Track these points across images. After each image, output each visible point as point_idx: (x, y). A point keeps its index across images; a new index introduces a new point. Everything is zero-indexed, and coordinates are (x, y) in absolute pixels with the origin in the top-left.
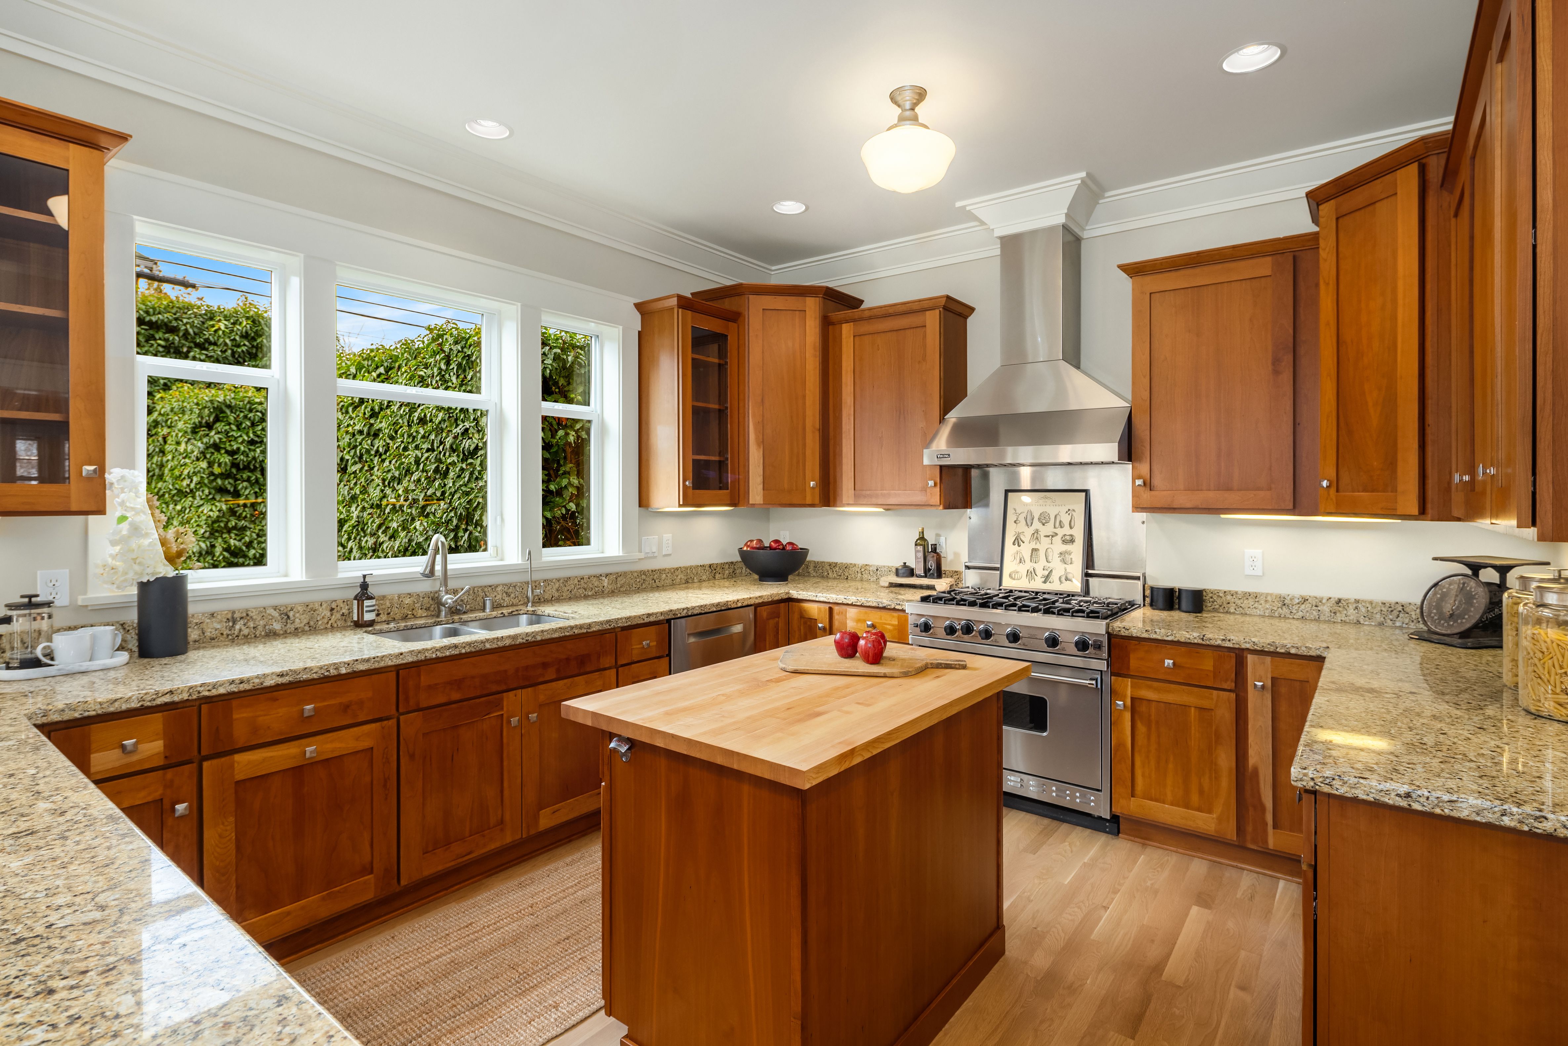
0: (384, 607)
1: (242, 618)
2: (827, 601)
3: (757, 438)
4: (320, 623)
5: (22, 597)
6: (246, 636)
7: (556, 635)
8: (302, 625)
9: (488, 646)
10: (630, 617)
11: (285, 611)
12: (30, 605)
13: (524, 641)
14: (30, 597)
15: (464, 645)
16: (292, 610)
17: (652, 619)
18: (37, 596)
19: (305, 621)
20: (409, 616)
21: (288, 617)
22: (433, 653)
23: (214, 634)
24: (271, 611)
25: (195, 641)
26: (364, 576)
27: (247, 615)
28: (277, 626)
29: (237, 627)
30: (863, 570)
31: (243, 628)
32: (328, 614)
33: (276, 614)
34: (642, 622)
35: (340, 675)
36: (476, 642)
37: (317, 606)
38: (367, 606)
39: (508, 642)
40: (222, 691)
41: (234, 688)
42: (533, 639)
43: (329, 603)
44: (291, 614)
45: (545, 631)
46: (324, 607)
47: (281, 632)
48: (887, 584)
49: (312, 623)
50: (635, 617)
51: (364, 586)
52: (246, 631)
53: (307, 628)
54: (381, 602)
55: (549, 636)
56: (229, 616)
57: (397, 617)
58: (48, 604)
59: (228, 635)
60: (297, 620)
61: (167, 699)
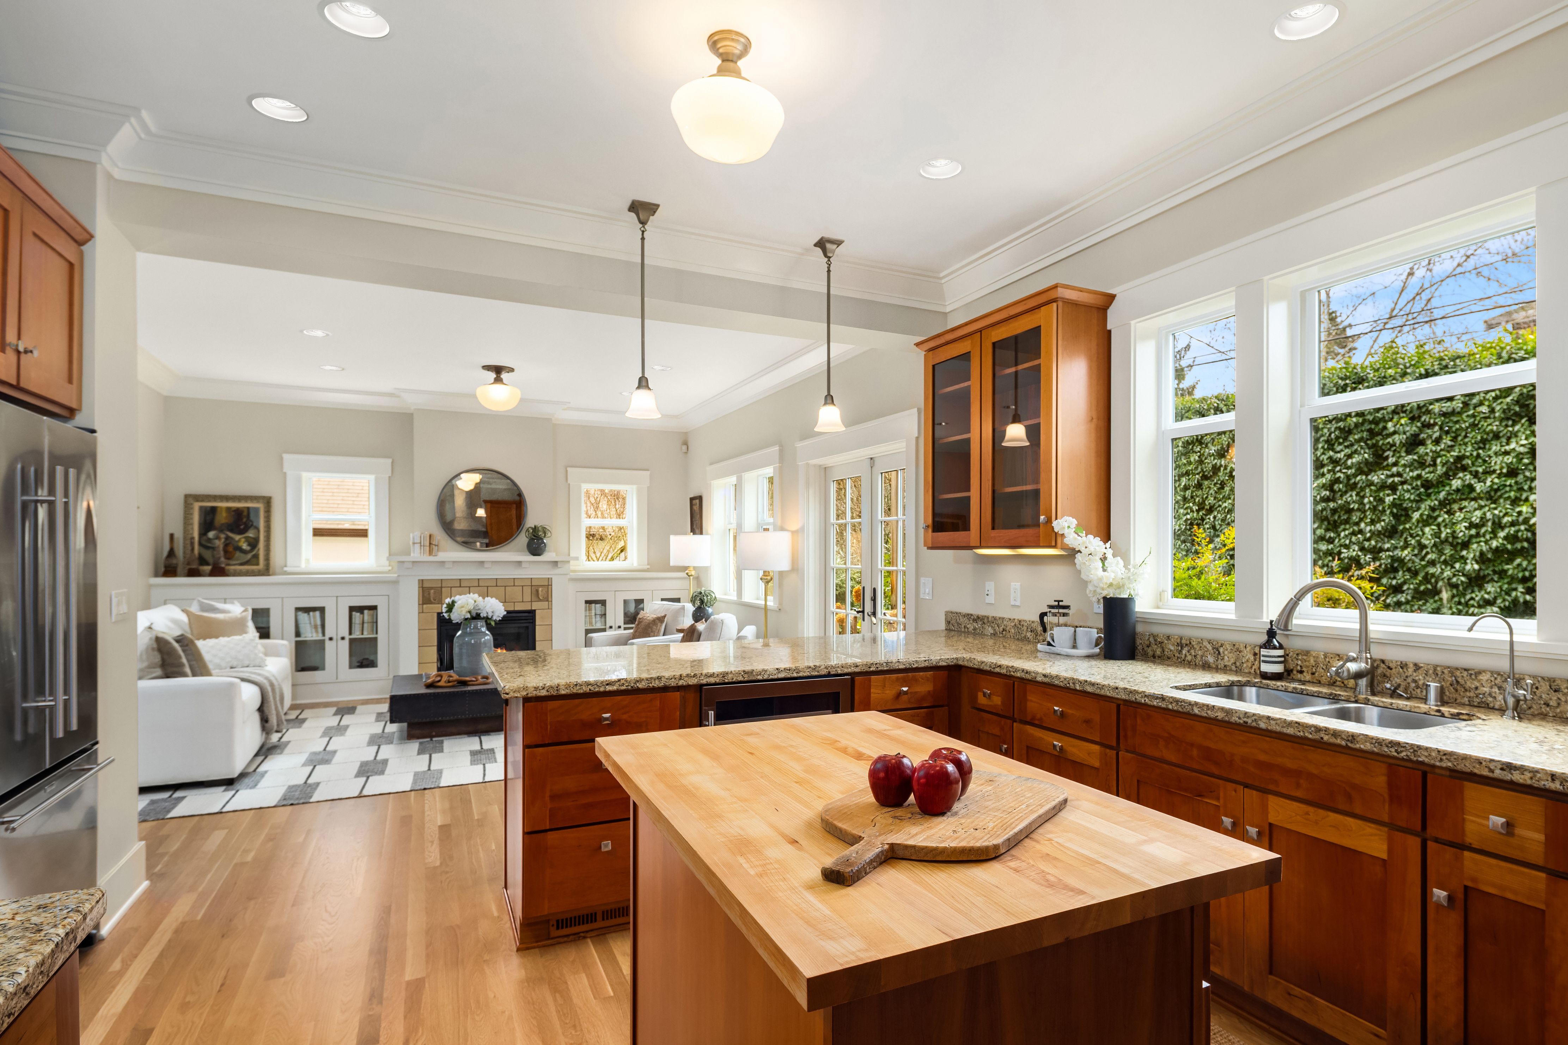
0: (1307, 663)
1: (1186, 645)
4: (1245, 665)
5: (1055, 601)
6: (1189, 662)
8: (1230, 664)
11: (1217, 646)
12: (1059, 607)
14: (1059, 601)
16: (1222, 646)
18: (1062, 601)
19: (1232, 661)
20: (1338, 683)
21: (1219, 652)
23: (1170, 654)
24: (1206, 643)
25: (1159, 657)
27: (1190, 643)
28: (1211, 659)
29: (1184, 652)
31: (1187, 654)
32: (1252, 658)
33: (1209, 647)
37: (1242, 647)
43: (1253, 646)
44: (1221, 650)
46: (1248, 649)
47: (1214, 666)
49: (1238, 664)
51: (1272, 633)
52: (1189, 658)
53: (1234, 668)
54: (1305, 657)
56: (1179, 641)
57: (1323, 680)
58: (1067, 607)
59: (1178, 658)
60: (1226, 657)
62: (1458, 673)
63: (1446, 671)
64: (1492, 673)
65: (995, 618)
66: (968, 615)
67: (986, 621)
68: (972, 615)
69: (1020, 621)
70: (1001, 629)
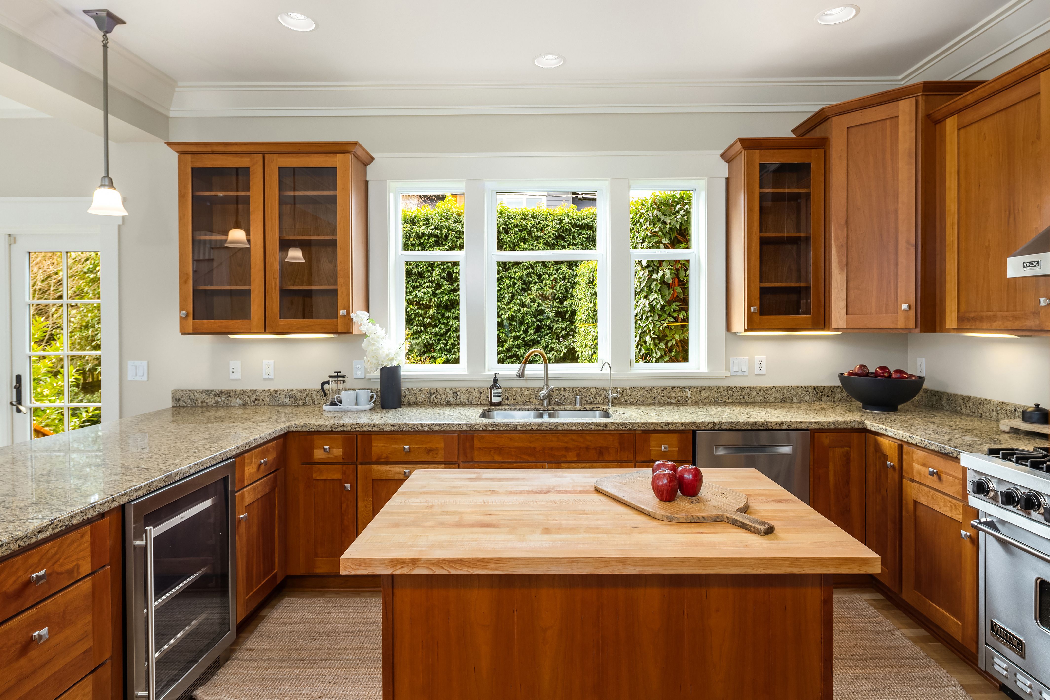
0: (511, 394)
1: (434, 393)
2: (894, 436)
3: (840, 262)
4: (474, 400)
5: (335, 372)
6: (436, 403)
7: (575, 428)
8: (464, 401)
9: (519, 428)
10: (647, 423)
11: (456, 391)
12: (338, 376)
13: (548, 429)
14: (338, 372)
15: (502, 425)
16: (459, 391)
17: (671, 427)
18: (340, 372)
19: (466, 398)
20: (527, 403)
21: (457, 395)
22: (480, 426)
23: (422, 400)
24: (448, 390)
25: (413, 403)
26: (495, 374)
27: (437, 391)
28: (452, 400)
29: (432, 398)
30: (999, 408)
31: (435, 398)
32: (479, 395)
33: (451, 392)
34: (660, 428)
35: (424, 431)
36: (510, 424)
37: (472, 390)
38: (494, 393)
39: (535, 427)
40: (365, 429)
41: (370, 429)
42: (555, 428)
43: (479, 389)
44: (459, 393)
45: (566, 424)
46: (476, 391)
47: (454, 403)
48: (1007, 429)
49: (470, 400)
50: (652, 423)
51: (495, 380)
52: (436, 401)
53: (467, 403)
54: (510, 391)
55: (569, 428)
56: (428, 391)
57: (520, 402)
58: (344, 376)
59: (428, 402)
60: (462, 397)
61: (341, 429)
62: (582, 390)
63: (577, 390)
64: (595, 388)
65: (245, 391)
66: (208, 391)
67: (232, 394)
68: (212, 391)
69: (276, 391)
70: (253, 399)
